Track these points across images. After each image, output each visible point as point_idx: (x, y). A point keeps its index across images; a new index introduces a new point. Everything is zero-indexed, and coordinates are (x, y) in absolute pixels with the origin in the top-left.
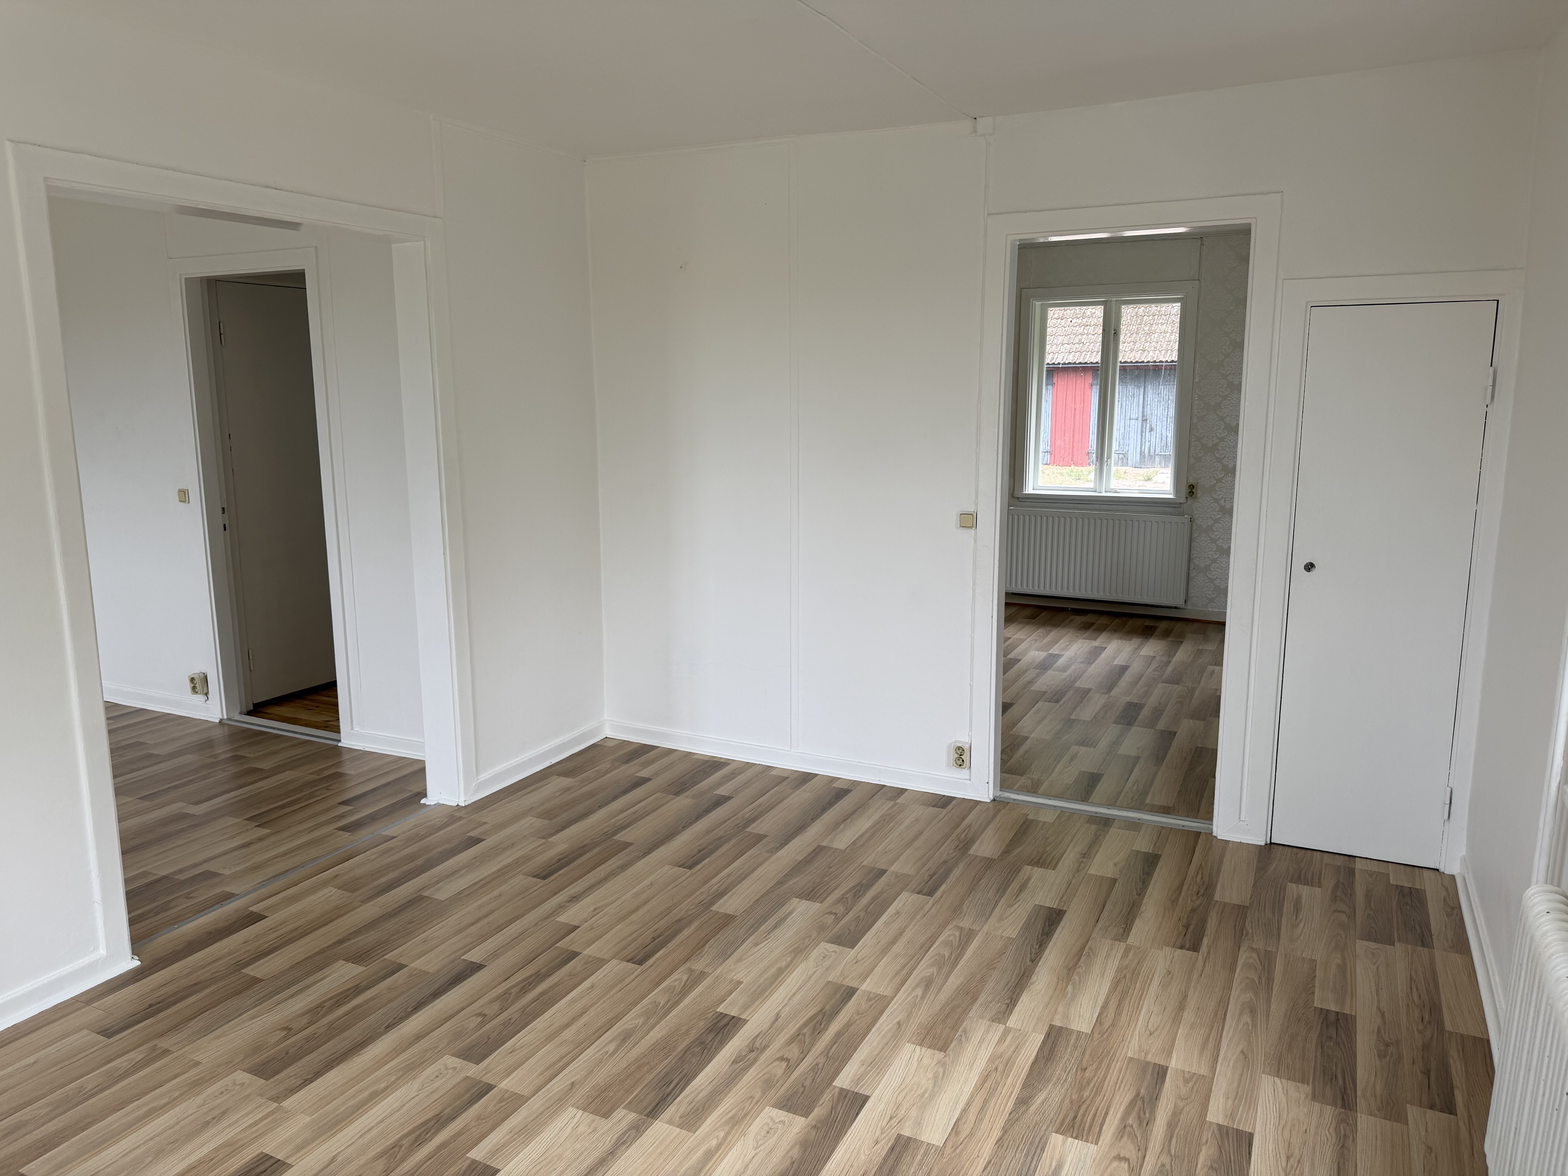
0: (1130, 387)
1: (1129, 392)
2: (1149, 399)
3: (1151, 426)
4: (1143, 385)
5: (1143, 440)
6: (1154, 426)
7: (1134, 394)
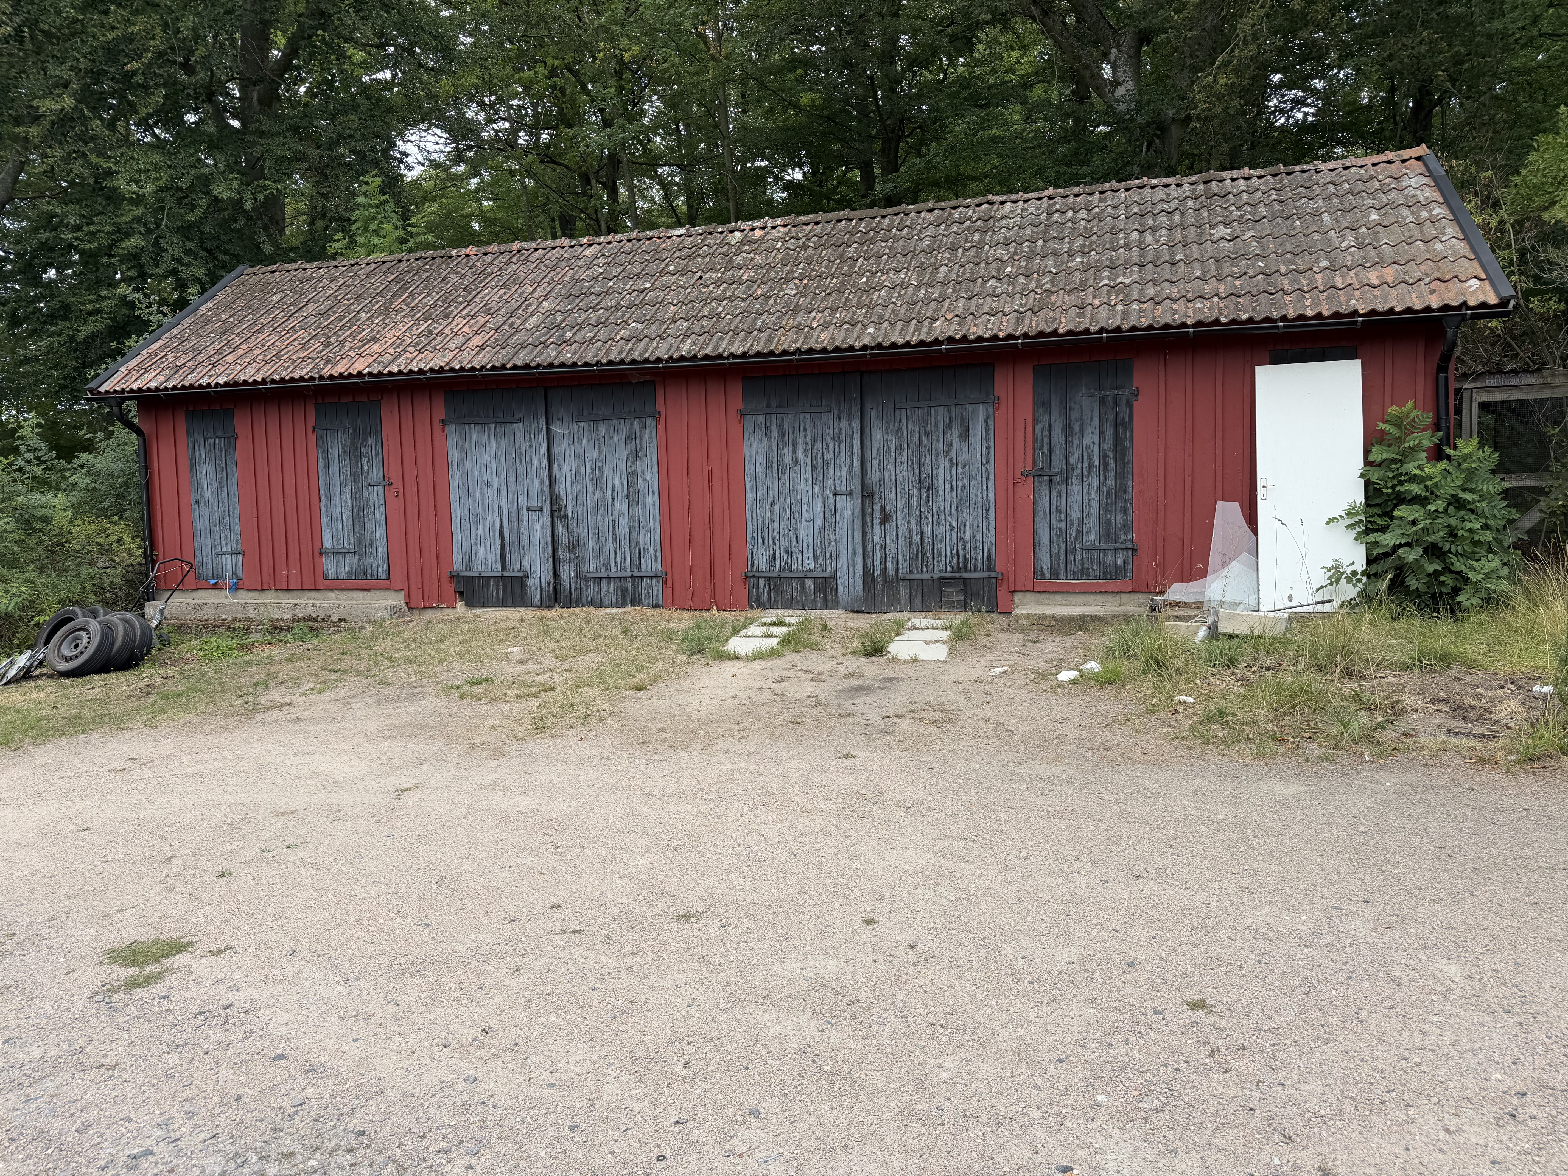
0: (830, 420)
1: (828, 428)
2: (874, 443)
3: (883, 509)
4: (857, 409)
5: (869, 547)
6: (890, 508)
7: (839, 433)
